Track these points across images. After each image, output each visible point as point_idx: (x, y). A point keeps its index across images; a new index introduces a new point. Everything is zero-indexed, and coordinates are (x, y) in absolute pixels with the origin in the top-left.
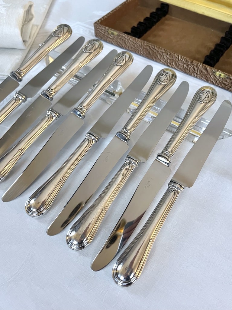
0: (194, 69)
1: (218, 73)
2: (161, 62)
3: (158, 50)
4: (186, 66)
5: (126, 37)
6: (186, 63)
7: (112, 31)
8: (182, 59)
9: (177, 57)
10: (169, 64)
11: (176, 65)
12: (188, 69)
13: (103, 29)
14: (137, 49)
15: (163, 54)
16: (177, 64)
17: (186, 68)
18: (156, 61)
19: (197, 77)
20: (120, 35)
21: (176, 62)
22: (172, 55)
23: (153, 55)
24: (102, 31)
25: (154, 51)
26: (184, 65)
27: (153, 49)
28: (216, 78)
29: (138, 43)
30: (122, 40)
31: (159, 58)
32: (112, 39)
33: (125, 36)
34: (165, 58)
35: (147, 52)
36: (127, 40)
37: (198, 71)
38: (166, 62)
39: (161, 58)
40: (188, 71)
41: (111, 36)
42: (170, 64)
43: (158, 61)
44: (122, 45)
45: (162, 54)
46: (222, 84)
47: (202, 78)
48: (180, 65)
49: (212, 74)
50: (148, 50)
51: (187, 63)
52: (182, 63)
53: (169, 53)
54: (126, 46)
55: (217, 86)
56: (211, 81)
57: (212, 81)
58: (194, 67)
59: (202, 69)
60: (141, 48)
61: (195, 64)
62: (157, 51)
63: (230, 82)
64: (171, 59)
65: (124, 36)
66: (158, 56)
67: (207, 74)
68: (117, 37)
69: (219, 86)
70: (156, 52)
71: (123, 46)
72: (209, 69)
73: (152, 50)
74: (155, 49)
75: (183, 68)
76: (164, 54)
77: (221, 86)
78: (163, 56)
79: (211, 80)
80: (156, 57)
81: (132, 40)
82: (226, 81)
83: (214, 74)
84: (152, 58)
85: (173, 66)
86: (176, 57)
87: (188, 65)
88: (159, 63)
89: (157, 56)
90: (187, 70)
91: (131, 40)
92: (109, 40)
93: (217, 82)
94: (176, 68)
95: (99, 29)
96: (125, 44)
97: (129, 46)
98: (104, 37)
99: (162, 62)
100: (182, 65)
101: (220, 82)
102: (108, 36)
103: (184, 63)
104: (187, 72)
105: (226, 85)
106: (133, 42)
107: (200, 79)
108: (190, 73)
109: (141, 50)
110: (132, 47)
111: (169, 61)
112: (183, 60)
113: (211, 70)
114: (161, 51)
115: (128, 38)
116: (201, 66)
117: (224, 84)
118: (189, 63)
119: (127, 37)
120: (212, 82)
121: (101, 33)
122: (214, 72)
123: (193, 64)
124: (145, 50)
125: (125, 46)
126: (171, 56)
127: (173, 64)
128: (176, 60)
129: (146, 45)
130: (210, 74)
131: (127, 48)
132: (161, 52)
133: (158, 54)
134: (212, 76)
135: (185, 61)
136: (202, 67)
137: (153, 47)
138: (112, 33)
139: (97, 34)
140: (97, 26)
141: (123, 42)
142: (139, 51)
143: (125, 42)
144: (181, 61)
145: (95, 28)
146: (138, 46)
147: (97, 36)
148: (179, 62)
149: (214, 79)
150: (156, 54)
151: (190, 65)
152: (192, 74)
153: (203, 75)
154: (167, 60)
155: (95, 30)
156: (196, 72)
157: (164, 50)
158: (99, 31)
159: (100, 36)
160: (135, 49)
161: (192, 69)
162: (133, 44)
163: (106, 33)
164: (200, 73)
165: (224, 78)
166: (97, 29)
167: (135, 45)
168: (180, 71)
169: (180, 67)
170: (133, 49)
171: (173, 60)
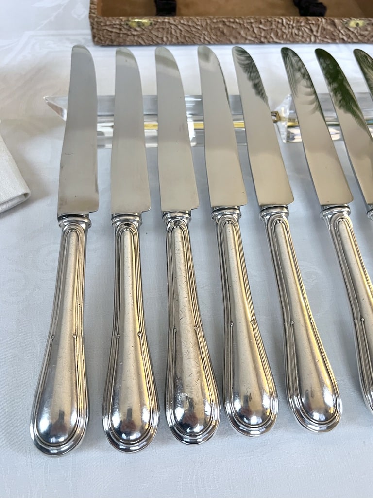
0: (311, 30)
1: (352, 24)
2: (247, 42)
3: (242, 22)
4: (296, 32)
5: (172, 21)
6: (296, 27)
7: (137, 20)
8: (290, 21)
9: (280, 21)
10: (263, 40)
11: (277, 35)
12: (300, 33)
13: (117, 22)
14: (197, 34)
15: (252, 26)
16: (280, 34)
17: (296, 34)
18: (237, 44)
19: (315, 42)
20: (158, 22)
21: (277, 31)
22: (269, 22)
23: (231, 35)
24: (113, 28)
25: (234, 26)
26: (293, 31)
27: (231, 25)
28: (349, 30)
29: (199, 23)
30: (163, 29)
31: (244, 35)
32: (138, 35)
33: (169, 19)
34: (256, 31)
35: (219, 34)
36: (173, 27)
37: (317, 31)
38: (258, 37)
39: (248, 33)
40: (300, 38)
41: (136, 30)
42: (265, 38)
43: (240, 41)
44: (162, 38)
45: (249, 27)
46: (359, 37)
47: (326, 40)
48: (285, 33)
49: (342, 28)
50: (221, 29)
51: (299, 24)
52: (289, 27)
53: (264, 19)
54: (172, 38)
55: (349, 43)
56: (340, 39)
57: (343, 39)
58: (311, 27)
59: (325, 26)
60: (207, 30)
61: (314, 22)
62: (240, 24)
63: (372, 29)
64: (268, 28)
65: (166, 20)
66: (242, 32)
67: (335, 31)
68: (150, 28)
69: (354, 41)
70: (238, 27)
71: (165, 39)
72: (339, 21)
73: (229, 26)
74: (237, 23)
75: (290, 37)
76: (253, 26)
77: (357, 41)
78: (251, 30)
79: (341, 36)
80: (237, 35)
81: (185, 23)
82: (366, 30)
83: (346, 25)
84: (229, 40)
85: (271, 40)
86: (278, 22)
87: (300, 28)
88: (244, 44)
89: (240, 33)
90: (297, 37)
91: (184, 24)
92: (132, 39)
93: (350, 36)
94: (278, 41)
95: (106, 25)
96: (168, 36)
97: (178, 36)
98: (119, 37)
99: (250, 40)
100: (289, 32)
101: (356, 35)
102: (129, 33)
103: (293, 27)
104: (297, 40)
105: (365, 36)
106: (189, 26)
107: (321, 42)
108: (303, 40)
109: (204, 34)
110: (185, 36)
111: (263, 35)
112: (292, 23)
113: (342, 21)
114: (249, 21)
115: (177, 21)
116: (324, 21)
117: (361, 35)
118: (302, 24)
119: (175, 21)
120: (341, 41)
121: (111, 32)
122: (347, 23)
123: (309, 24)
124: (213, 31)
125: (170, 39)
126: (268, 24)
127: (271, 37)
128: (277, 27)
129: (217, 22)
130: (340, 28)
131: (174, 40)
133: (242, 28)
134: (342, 31)
135: (295, 22)
136: (326, 22)
137: (232, 20)
138: (138, 23)
139: (101, 38)
140: (101, 22)
141: (165, 33)
142: (202, 37)
143: (169, 32)
144: (287, 26)
145: (95, 27)
146: (199, 29)
147: (101, 40)
148: (283, 28)
149: (346, 34)
150: (237, 30)
151: (304, 26)
152: (306, 40)
153: (327, 34)
154: (259, 34)
155: (95, 30)
156: (315, 33)
157: (254, 18)
158: (107, 30)
159: (108, 38)
160: (193, 36)
161: (307, 33)
162: (189, 29)
163: (123, 29)
164: (322, 33)
165: (363, 27)
166: (100, 27)
167: (194, 29)
168: (285, 42)
169: (285, 36)
170: (187, 39)
171: (272, 29)
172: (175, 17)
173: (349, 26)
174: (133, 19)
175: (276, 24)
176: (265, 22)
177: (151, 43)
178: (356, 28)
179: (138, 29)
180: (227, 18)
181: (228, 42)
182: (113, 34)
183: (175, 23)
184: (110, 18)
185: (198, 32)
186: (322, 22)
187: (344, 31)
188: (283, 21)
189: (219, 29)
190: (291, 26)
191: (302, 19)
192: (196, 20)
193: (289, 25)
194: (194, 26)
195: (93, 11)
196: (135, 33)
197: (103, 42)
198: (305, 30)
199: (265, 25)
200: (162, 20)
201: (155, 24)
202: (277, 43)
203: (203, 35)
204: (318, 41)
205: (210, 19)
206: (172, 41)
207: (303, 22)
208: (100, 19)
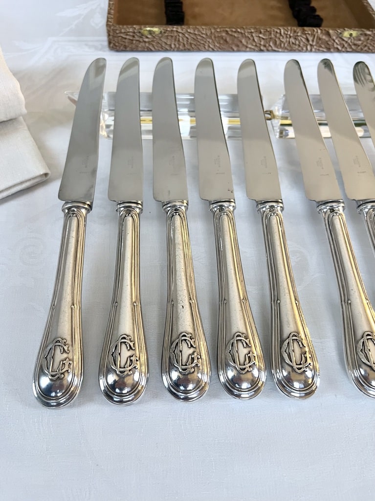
0: (308, 40)
1: (346, 34)
2: (248, 49)
3: (243, 32)
4: (294, 41)
5: (180, 30)
6: (293, 37)
7: (148, 29)
8: (288, 32)
9: (278, 31)
10: (262, 48)
11: (275, 43)
12: (297, 42)
13: (131, 30)
14: (202, 42)
15: (252, 36)
16: (278, 42)
17: (293, 43)
18: (239, 51)
19: (311, 51)
20: (167, 30)
21: (275, 40)
22: (268, 31)
23: (233, 43)
24: (127, 35)
25: (236, 35)
26: (291, 40)
27: (233, 34)
28: (343, 40)
29: (204, 32)
30: (172, 36)
31: (245, 44)
32: (149, 42)
33: (178, 29)
34: (256, 40)
35: (222, 42)
36: (180, 35)
37: (313, 41)
38: (258, 45)
39: (249, 42)
40: (297, 47)
41: (147, 37)
42: (265, 46)
43: (241, 49)
44: (170, 45)
45: (249, 36)
46: (353, 47)
47: (321, 49)
48: (283, 42)
49: (337, 38)
50: (224, 38)
51: (296, 34)
52: (287, 37)
53: (263, 29)
54: (179, 45)
55: (344, 52)
56: (335, 48)
57: (337, 48)
58: (307, 37)
59: (321, 36)
60: (211, 38)
61: (310, 32)
62: (241, 33)
63: (365, 39)
64: (267, 37)
65: (175, 29)
66: (243, 41)
67: (329, 40)
68: (160, 35)
69: (348, 50)
70: (240, 36)
71: (173, 46)
72: (333, 32)
73: (231, 35)
74: (238, 32)
75: (288, 45)
76: (254, 35)
77: (350, 50)
78: (252, 38)
79: (336, 46)
80: (239, 44)
81: (192, 32)
83: (340, 36)
84: (232, 48)
85: (270, 48)
86: (277, 32)
87: (297, 37)
88: (245, 51)
89: (241, 42)
90: (294, 46)
91: (190, 33)
92: (144, 45)
93: (344, 46)
94: (276, 49)
96: (176, 43)
97: (185, 43)
98: (132, 43)
99: (250, 48)
100: (286, 41)
101: (349, 45)
102: (141, 40)
103: (290, 37)
104: (295, 49)
105: (359, 46)
106: (195, 34)
107: (317, 51)
108: (300, 49)
109: (209, 42)
110: (191, 44)
111: (262, 43)
112: (289, 33)
113: (336, 32)
114: (250, 31)
115: (184, 30)
116: (319, 31)
117: (355, 45)
118: (299, 34)
119: (182, 30)
120: (336, 50)
121: (126, 38)
122: (341, 33)
123: (305, 34)
124: (217, 39)
125: (177, 46)
126: (267, 33)
127: (270, 45)
128: (276, 37)
129: (220, 31)
130: (334, 38)
131: (181, 47)
132: (248, 32)
133: (243, 37)
134: (336, 41)
135: (292, 32)
136: (322, 33)
137: (234, 30)
138: (150, 31)
139: (116, 44)
140: (117, 30)
141: (173, 40)
142: (206, 45)
143: (177, 39)
144: (285, 36)
145: (111, 34)
146: (204, 37)
147: (116, 46)
148: (281, 37)
149: (340, 44)
150: (239, 38)
151: (301, 36)
152: (303, 49)
153: (322, 43)
154: (259, 42)
155: (111, 37)
156: (311, 42)
157: (255, 28)
158: (122, 37)
159: (122, 44)
160: (199, 43)
161: (303, 42)
162: (195, 37)
163: (136, 37)
164: (317, 43)
165: (356, 37)
166: (115, 35)
167: (199, 37)
168: (283, 51)
169: (282, 45)
170: (193, 46)
171: (270, 38)
172: (183, 27)
173: (342, 36)
174: (145, 27)
175: (275, 34)
176: (265, 32)
177: (160, 49)
178: (349, 38)
179: (149, 36)
180: (229, 28)
181: (230, 50)
182: (127, 41)
183: (183, 32)
184: (125, 26)
185: (203, 40)
186: (317, 32)
187: (339, 41)
188: (281, 31)
189: (222, 37)
190: (288, 36)
191: (299, 30)
192: (201, 29)
193: (287, 34)
194: (199, 35)
195: (110, 20)
196: (147, 40)
197: (118, 48)
198: (302, 40)
199: (264, 35)
200: (172, 29)
201: (165, 33)
202: (275, 51)
203: (207, 42)
204: (313, 50)
205: (215, 29)
206: (179, 48)
207: (300, 32)
208: (116, 27)
